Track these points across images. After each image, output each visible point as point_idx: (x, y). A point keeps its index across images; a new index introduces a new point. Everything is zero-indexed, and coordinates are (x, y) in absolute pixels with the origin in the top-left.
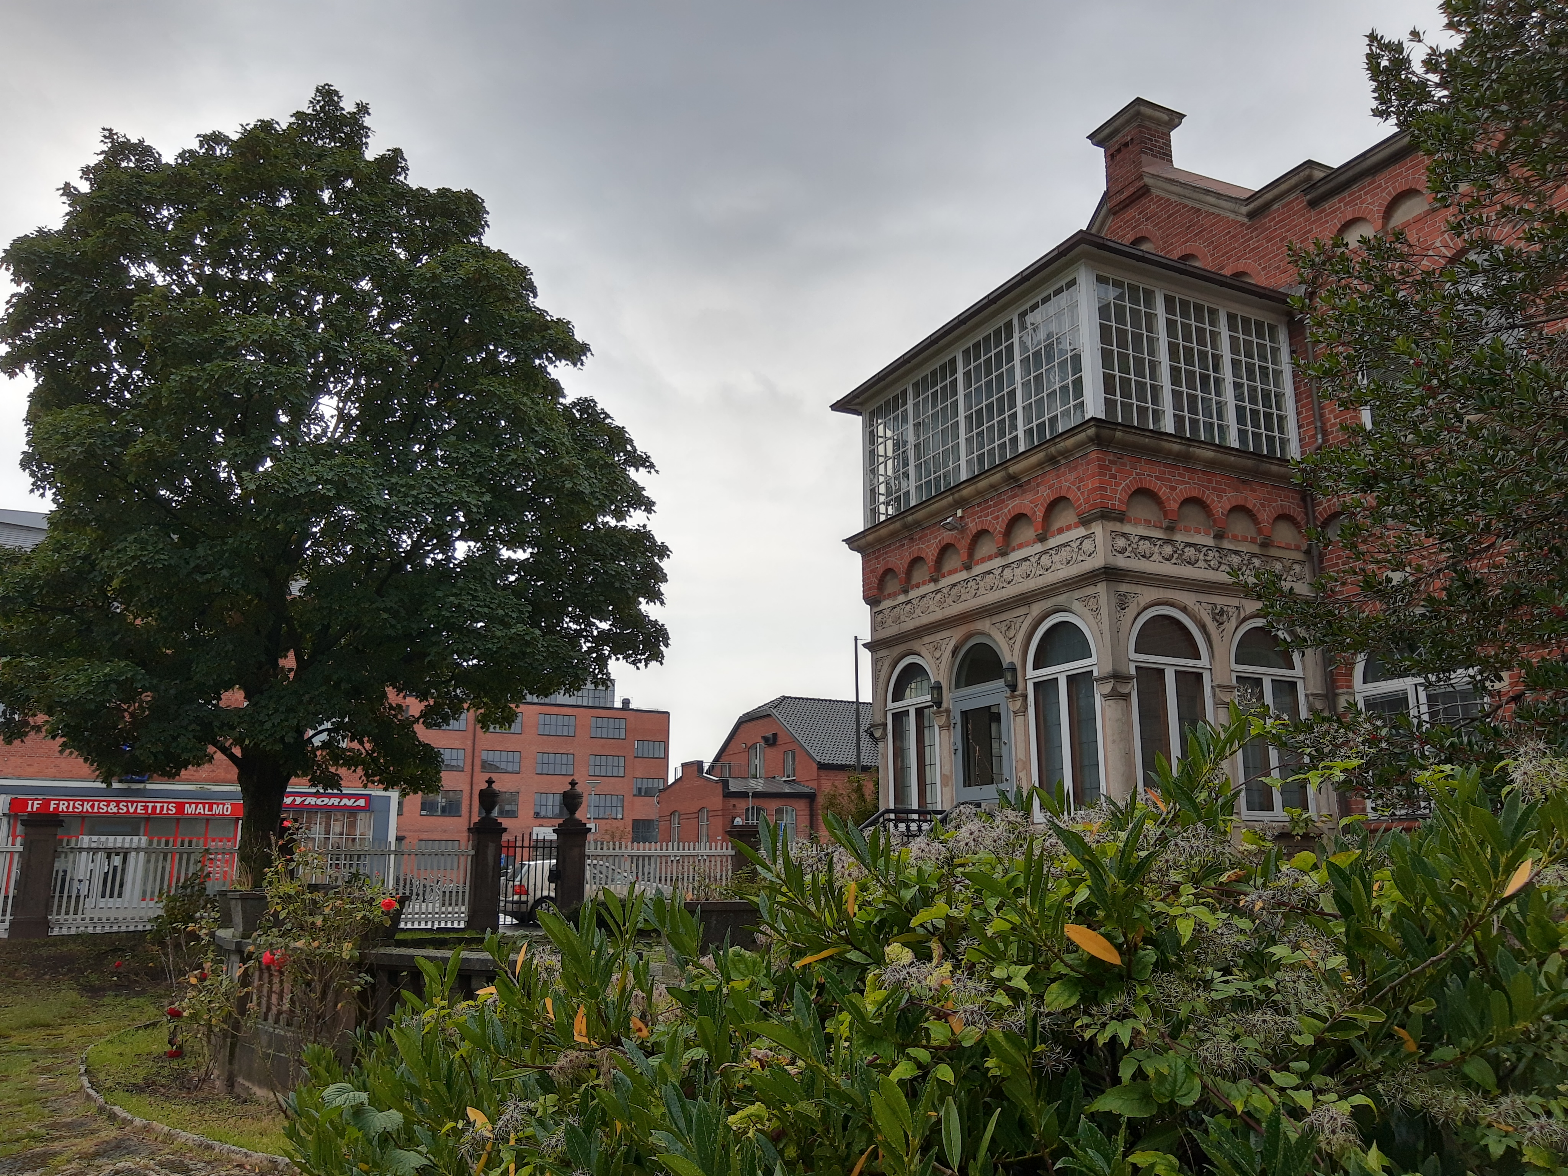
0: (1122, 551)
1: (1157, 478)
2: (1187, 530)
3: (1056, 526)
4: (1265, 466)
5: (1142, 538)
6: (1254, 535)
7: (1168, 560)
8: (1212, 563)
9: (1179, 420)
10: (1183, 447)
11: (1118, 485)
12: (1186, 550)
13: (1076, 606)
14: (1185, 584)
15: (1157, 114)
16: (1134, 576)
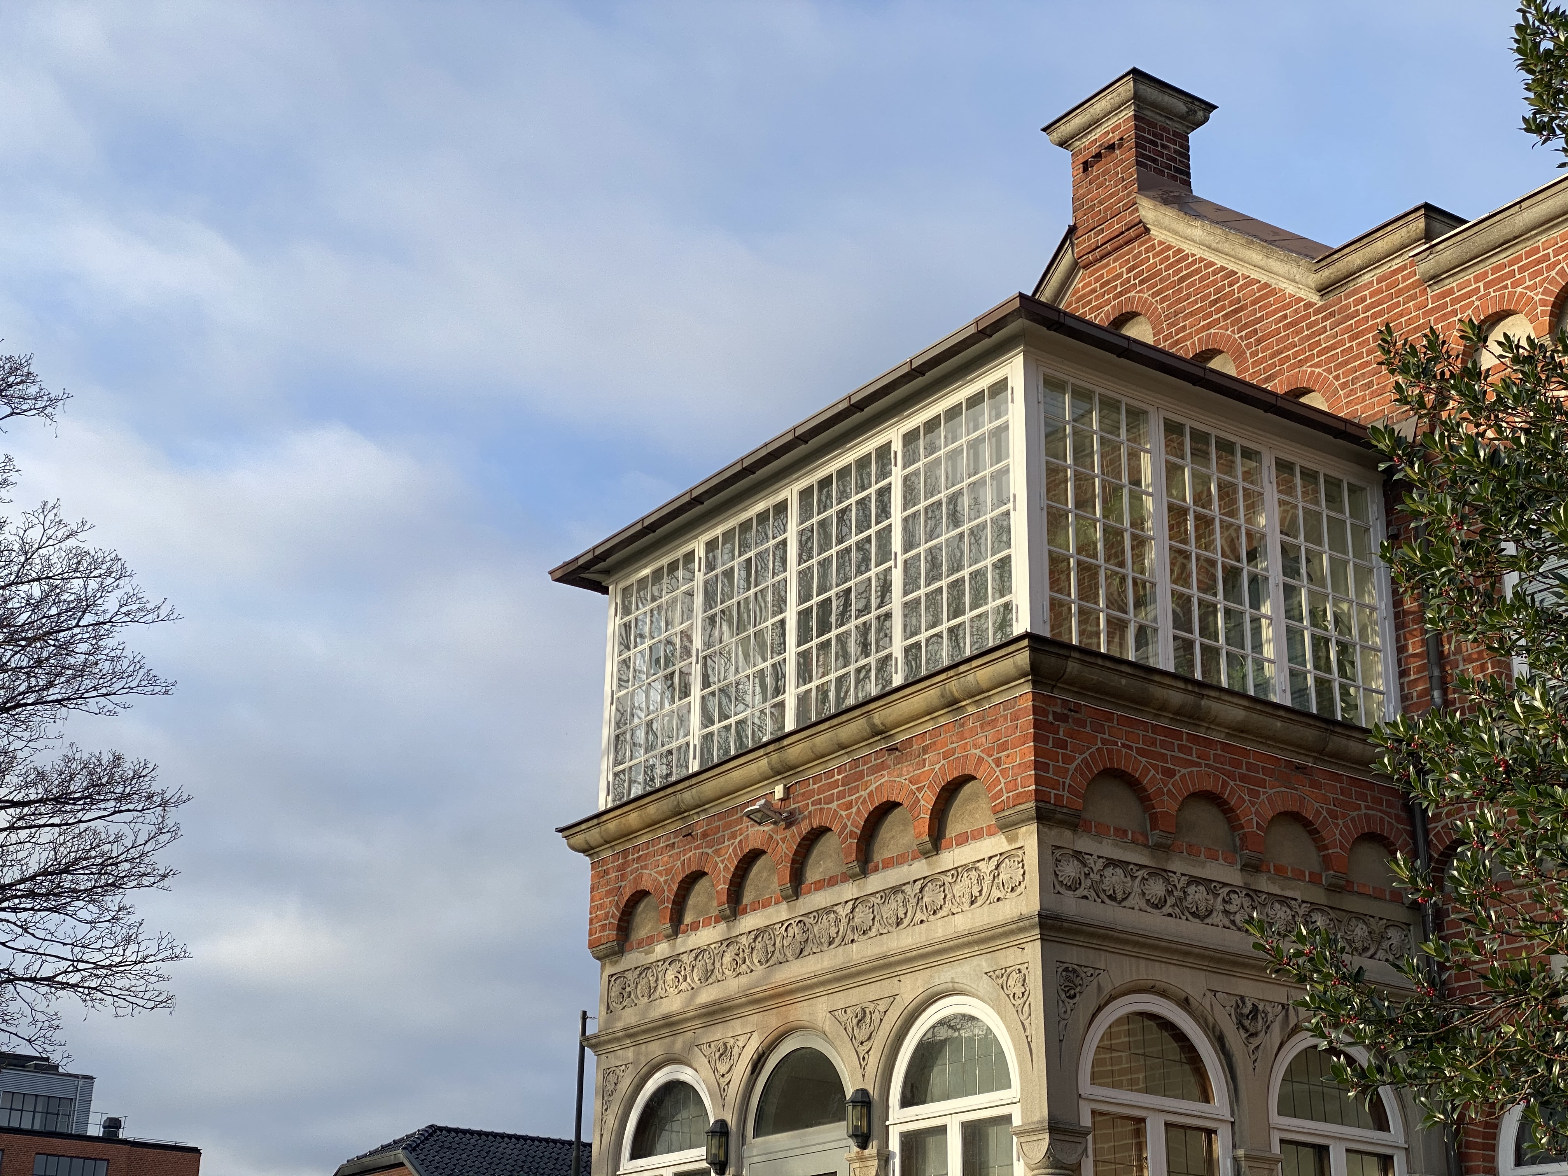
0: (1074, 886)
1: (1141, 752)
2: (1192, 852)
3: (953, 829)
4: (1337, 742)
5: (1111, 863)
6: (1317, 869)
7: (1156, 907)
8: (1238, 918)
9: (1184, 647)
10: (1190, 699)
11: (1068, 759)
12: (1191, 889)
13: (985, 985)
14: (1187, 954)
15: (1167, 100)
16: (1092, 935)
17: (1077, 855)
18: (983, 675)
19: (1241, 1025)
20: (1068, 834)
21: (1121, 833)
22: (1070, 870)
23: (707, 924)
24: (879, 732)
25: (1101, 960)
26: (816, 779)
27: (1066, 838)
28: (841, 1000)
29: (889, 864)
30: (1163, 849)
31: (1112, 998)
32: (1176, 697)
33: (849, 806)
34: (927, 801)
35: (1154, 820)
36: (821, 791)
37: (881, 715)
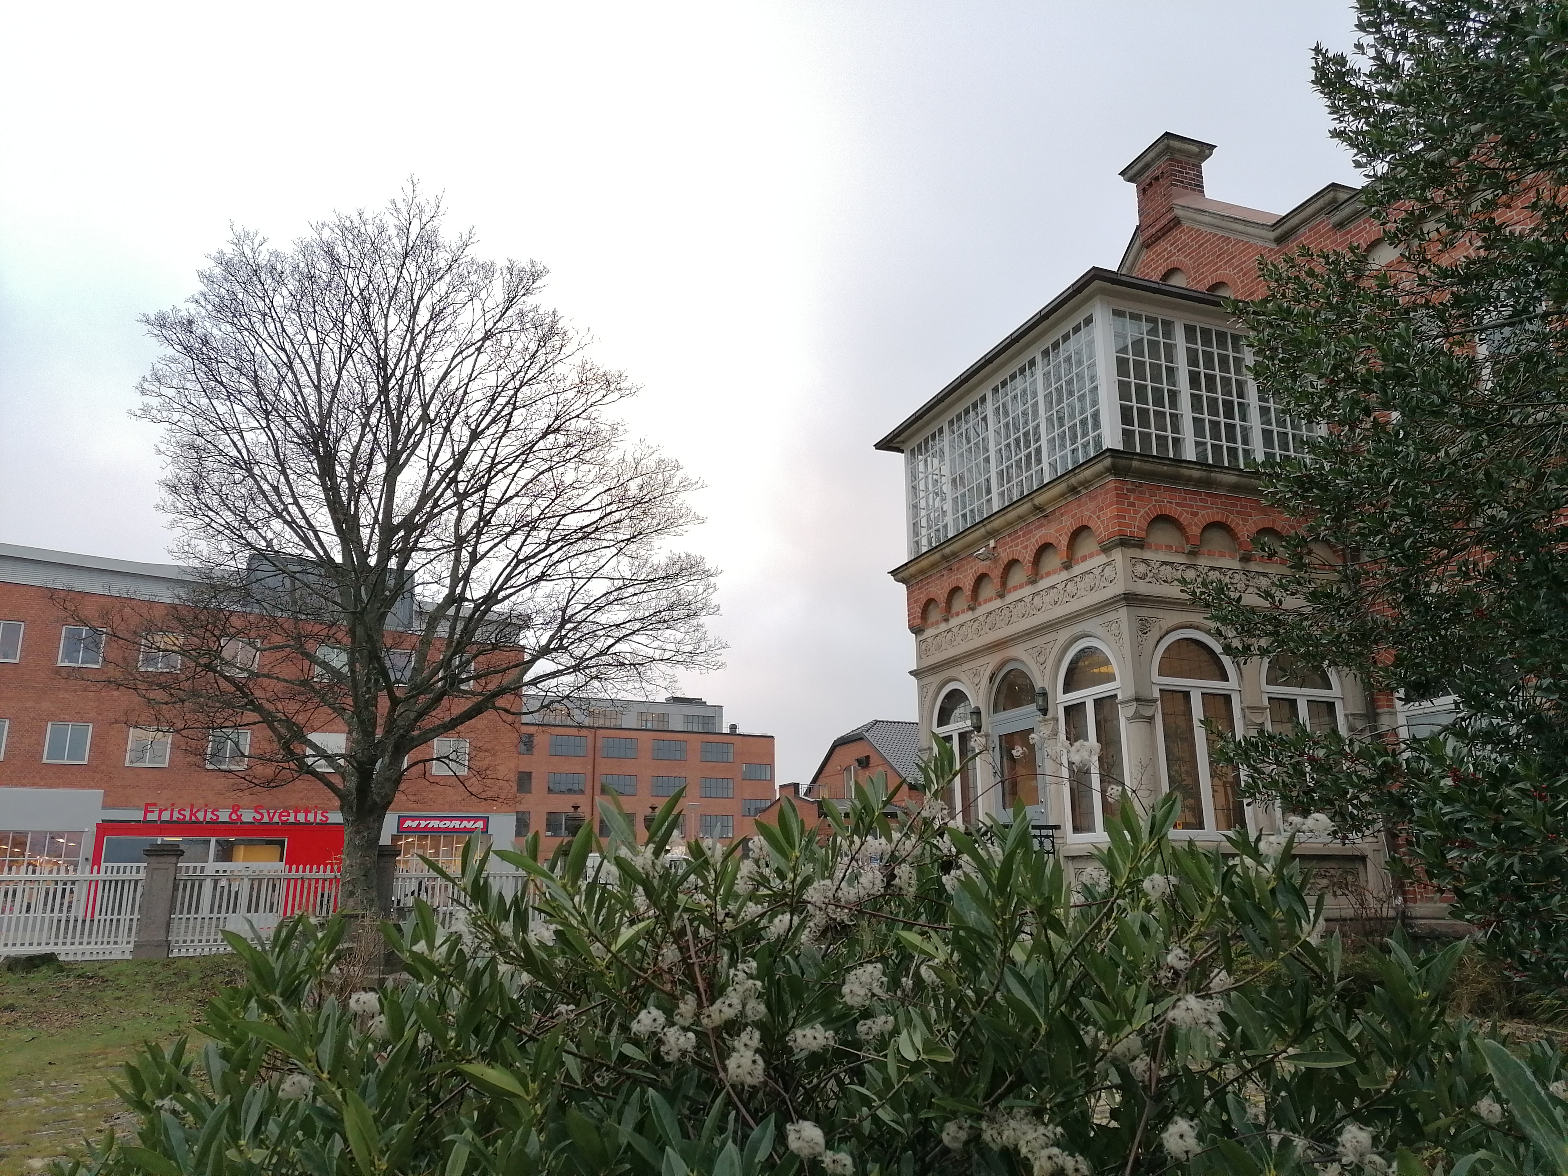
0: (1143, 577)
1: (1178, 504)
2: (1210, 554)
3: (1080, 554)
8: (1238, 586)
11: (1136, 512)
12: (1212, 572)
15: (1187, 147)
16: (1155, 601)
17: (1144, 561)
18: (1088, 473)
20: (1139, 550)
21: (1169, 547)
22: (1141, 568)
23: (963, 612)
24: (1038, 509)
25: (1160, 613)
26: (1010, 535)
27: (1137, 553)
28: (1029, 645)
29: (1048, 574)
30: (1193, 553)
31: (1168, 633)
32: (1196, 474)
33: (1026, 547)
34: (1064, 541)
35: (1187, 539)
36: (1012, 541)
37: (1039, 500)
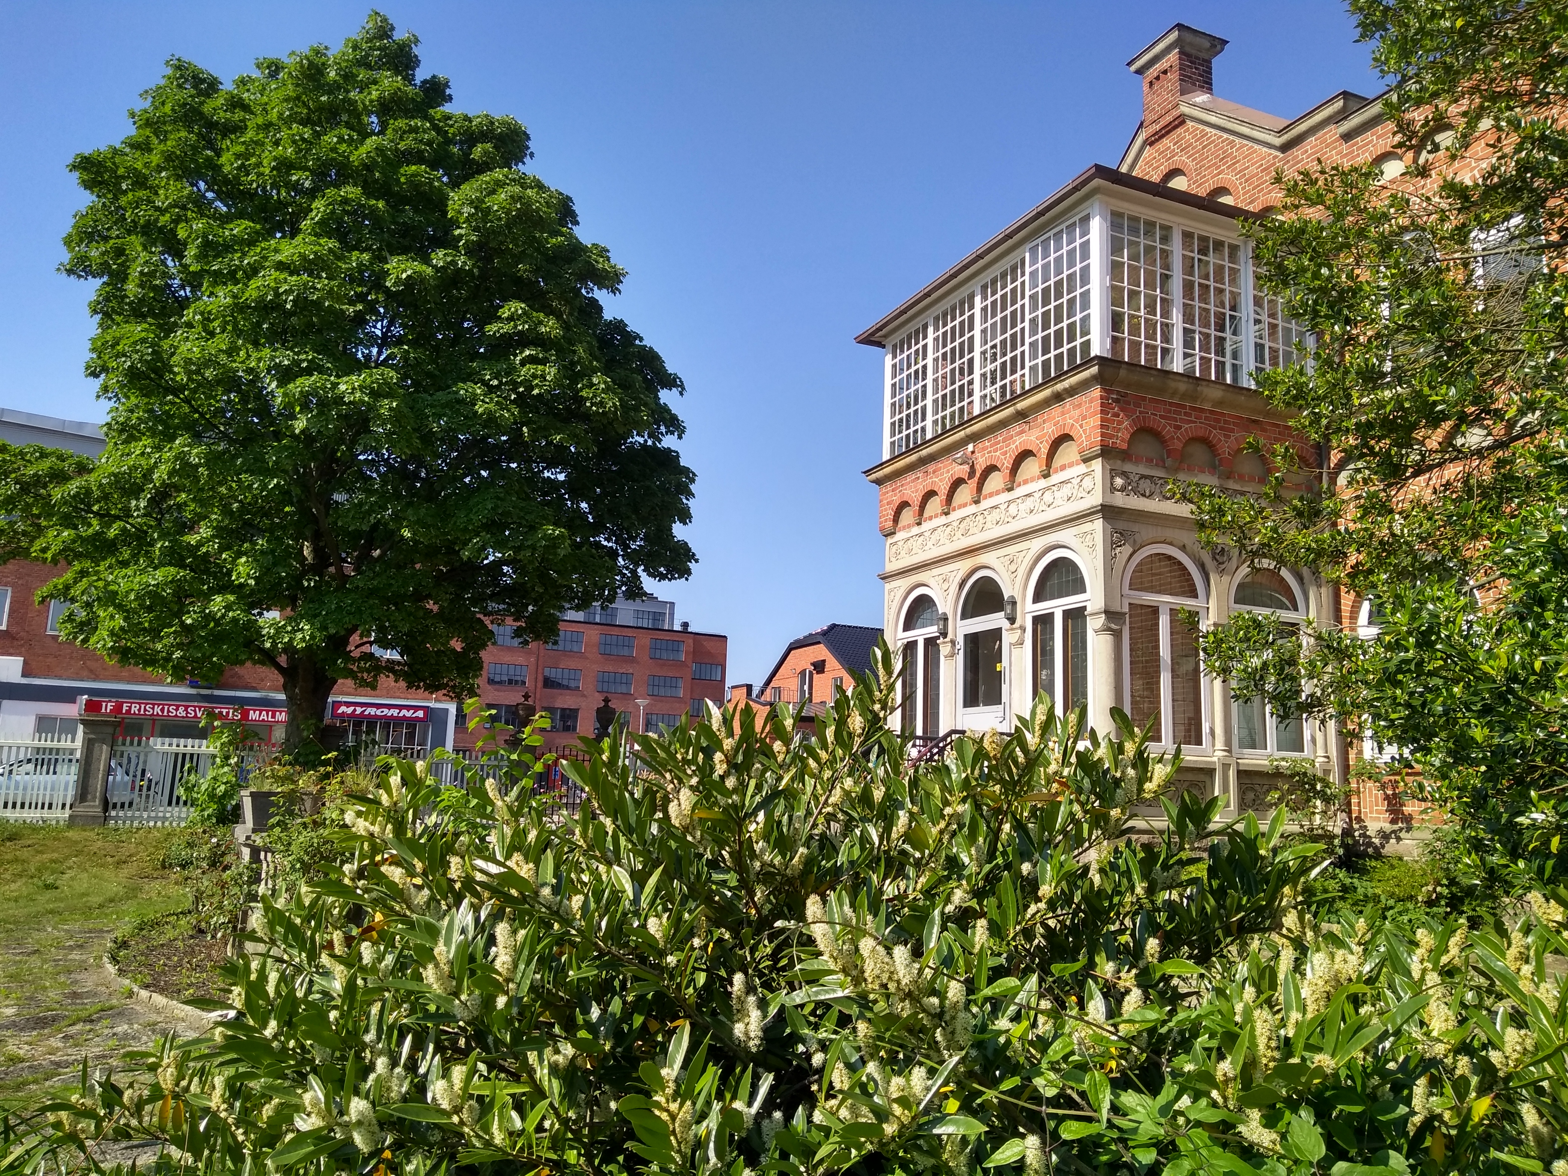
0: (1122, 490)
2: (1190, 469)
5: (1143, 477)
7: (1168, 499)
9: (1190, 359)
10: (1193, 387)
13: (1074, 542)
15: (1197, 40)
16: (1131, 515)
17: (1124, 473)
18: (1072, 381)
19: (1214, 558)
20: (1119, 462)
21: (1150, 460)
22: (1119, 482)
23: (936, 516)
24: (1021, 414)
25: (1135, 528)
26: (989, 440)
27: (1117, 465)
28: (1001, 552)
29: (1026, 482)
30: (1173, 468)
31: (1142, 546)
32: (1183, 386)
33: (1005, 453)
34: (1044, 449)
35: (1168, 453)
36: (991, 446)
37: (1021, 405)
